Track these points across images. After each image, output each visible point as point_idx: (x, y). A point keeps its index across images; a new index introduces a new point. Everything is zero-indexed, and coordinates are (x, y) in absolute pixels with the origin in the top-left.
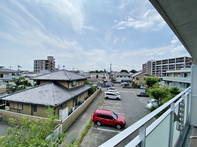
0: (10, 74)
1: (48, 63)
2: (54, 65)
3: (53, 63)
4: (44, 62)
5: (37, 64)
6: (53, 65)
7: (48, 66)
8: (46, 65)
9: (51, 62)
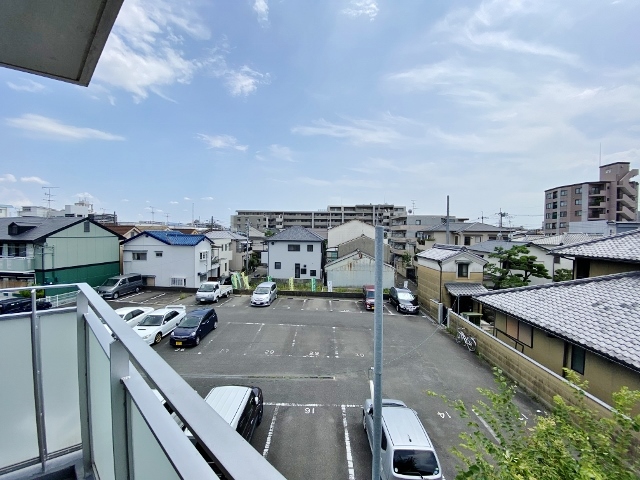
0: (485, 238)
1: (603, 193)
2: (633, 198)
3: (629, 188)
4: (585, 191)
5: (558, 200)
6: (625, 198)
7: (602, 205)
8: (596, 201)
9: (615, 186)
